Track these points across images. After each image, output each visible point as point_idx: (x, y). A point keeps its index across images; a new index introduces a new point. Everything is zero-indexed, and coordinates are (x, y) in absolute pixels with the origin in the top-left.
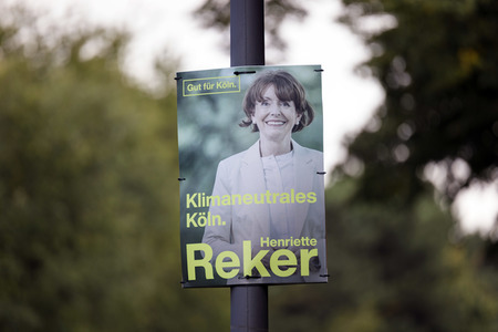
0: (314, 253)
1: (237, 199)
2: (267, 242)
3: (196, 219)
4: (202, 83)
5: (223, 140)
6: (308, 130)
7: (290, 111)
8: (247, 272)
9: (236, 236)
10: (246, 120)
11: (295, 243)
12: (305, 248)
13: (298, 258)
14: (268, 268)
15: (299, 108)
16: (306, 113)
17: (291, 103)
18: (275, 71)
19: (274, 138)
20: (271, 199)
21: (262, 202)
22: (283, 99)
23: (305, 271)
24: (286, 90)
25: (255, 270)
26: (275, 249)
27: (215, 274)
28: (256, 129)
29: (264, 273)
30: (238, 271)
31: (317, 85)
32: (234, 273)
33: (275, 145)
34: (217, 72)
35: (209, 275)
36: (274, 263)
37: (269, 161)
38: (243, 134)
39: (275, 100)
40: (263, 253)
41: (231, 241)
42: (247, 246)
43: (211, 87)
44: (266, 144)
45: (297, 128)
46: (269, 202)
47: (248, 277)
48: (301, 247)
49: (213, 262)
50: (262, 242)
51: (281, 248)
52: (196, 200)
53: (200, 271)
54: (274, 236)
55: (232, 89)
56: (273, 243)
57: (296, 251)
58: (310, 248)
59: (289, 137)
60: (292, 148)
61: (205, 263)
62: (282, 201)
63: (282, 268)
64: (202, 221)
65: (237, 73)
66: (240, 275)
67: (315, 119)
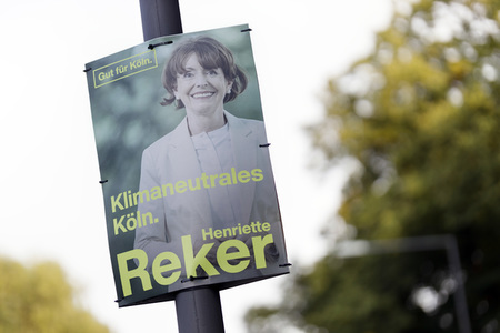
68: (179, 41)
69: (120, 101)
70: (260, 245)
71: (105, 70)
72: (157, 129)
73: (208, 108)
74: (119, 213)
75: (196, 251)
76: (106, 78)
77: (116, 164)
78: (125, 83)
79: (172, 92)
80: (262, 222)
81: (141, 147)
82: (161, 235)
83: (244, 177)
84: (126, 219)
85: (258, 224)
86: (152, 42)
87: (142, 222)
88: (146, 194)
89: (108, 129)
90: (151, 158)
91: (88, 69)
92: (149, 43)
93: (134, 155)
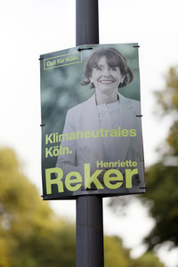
0: (135, 172)
1: (80, 135)
2: (101, 164)
3: (52, 151)
4: (56, 59)
5: (70, 95)
6: (129, 86)
7: (117, 74)
8: (87, 185)
9: (80, 161)
10: (86, 80)
11: (122, 164)
12: (129, 168)
13: (124, 175)
14: (102, 183)
15: (123, 72)
16: (128, 75)
17: (118, 69)
18: (106, 48)
19: (106, 92)
20: (104, 133)
21: (98, 136)
22: (111, 66)
23: (129, 185)
24: (114, 60)
25: (93, 184)
26: (107, 170)
27: (65, 188)
28: (93, 86)
29: (99, 186)
30: (80, 185)
31: (135, 56)
32: (78, 187)
33: (106, 97)
34: (66, 51)
35: (61, 190)
36: (107, 179)
37: (103, 108)
38: (85, 90)
39: (106, 67)
40: (98, 172)
41: (76, 164)
42: (87, 167)
43: (63, 61)
44: (100, 96)
45: (121, 85)
46: (102, 136)
47: (88, 189)
48: (126, 168)
49: (63, 180)
50: (98, 164)
51: (112, 168)
52: (52, 138)
53: (54, 187)
54: (106, 159)
55: (76, 61)
56: (106, 165)
57: (122, 170)
58: (132, 168)
59: (116, 91)
60: (118, 99)
61: (58, 181)
62: (111, 135)
63: (112, 183)
64: (56, 152)
65: (79, 50)
66: (82, 188)
67: (134, 79)
68: (96, 49)
69: (58, 79)
70: (130, 174)
71: (51, 60)
72: (77, 99)
73: (109, 90)
74: (49, 145)
75: (92, 173)
76: (51, 65)
77: (51, 116)
78: (62, 70)
79: (88, 78)
80: (133, 161)
81: (67, 108)
82: (73, 161)
83: (125, 133)
84: (53, 149)
85: (130, 162)
86: (81, 47)
87: (62, 152)
88: (66, 136)
89: (49, 95)
90: (72, 115)
91: (42, 58)
92: (78, 47)
93: (62, 112)
